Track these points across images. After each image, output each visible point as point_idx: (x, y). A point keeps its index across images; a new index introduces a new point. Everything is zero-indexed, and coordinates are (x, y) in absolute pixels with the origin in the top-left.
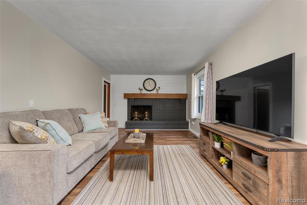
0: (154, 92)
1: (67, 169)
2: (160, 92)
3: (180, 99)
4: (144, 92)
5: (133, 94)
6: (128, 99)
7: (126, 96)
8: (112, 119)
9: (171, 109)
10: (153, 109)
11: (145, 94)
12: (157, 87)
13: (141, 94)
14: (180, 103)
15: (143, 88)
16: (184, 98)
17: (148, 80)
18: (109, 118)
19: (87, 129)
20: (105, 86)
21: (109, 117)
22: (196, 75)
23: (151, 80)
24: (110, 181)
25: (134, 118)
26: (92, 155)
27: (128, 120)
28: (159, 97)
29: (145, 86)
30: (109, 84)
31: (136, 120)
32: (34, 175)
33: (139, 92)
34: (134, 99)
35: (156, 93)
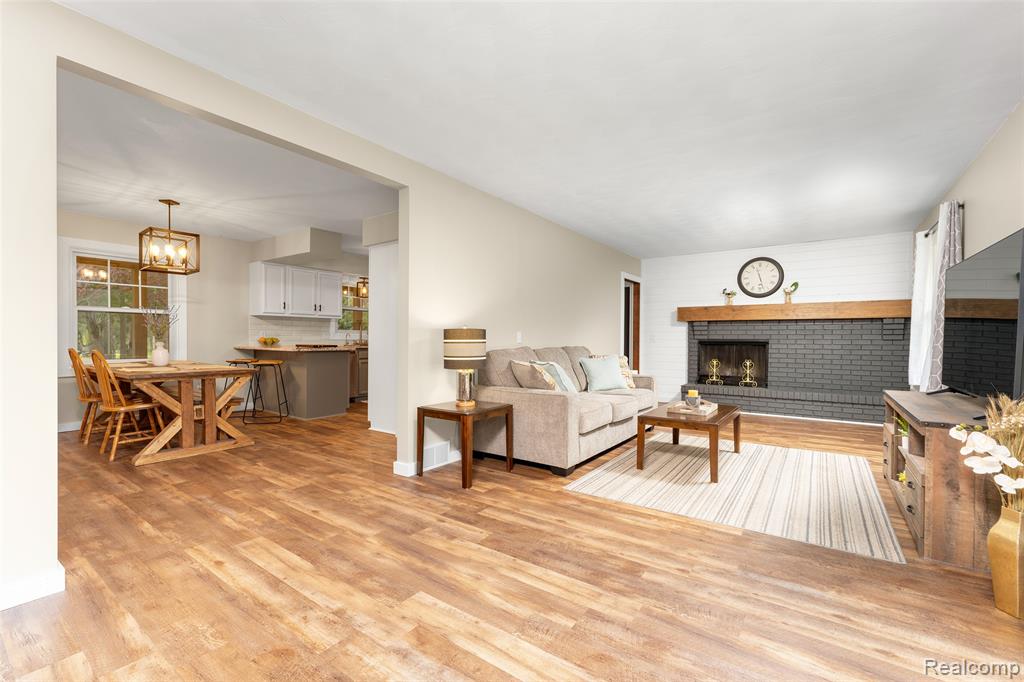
0: (778, 298)
1: (580, 428)
2: (796, 299)
3: (882, 319)
4: (741, 300)
5: (706, 308)
6: (689, 322)
7: (683, 314)
8: (643, 371)
9: (842, 352)
10: (770, 351)
11: (741, 308)
12: (787, 285)
13: (733, 308)
14: (882, 335)
15: (737, 289)
16: (901, 314)
17: (755, 264)
18: (638, 369)
19: (596, 385)
20: (627, 290)
21: (636, 366)
22: (930, 236)
23: (764, 263)
24: (638, 468)
25: (707, 376)
26: (605, 426)
27: (689, 381)
28: (791, 314)
29: (744, 282)
30: (637, 285)
31: (713, 383)
32: (547, 424)
33: (721, 302)
34: (709, 322)
35: (783, 302)
